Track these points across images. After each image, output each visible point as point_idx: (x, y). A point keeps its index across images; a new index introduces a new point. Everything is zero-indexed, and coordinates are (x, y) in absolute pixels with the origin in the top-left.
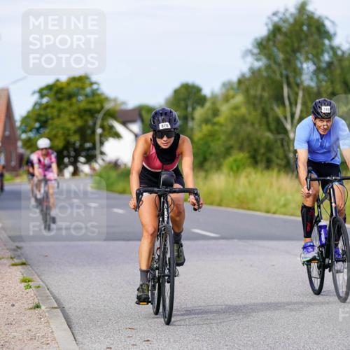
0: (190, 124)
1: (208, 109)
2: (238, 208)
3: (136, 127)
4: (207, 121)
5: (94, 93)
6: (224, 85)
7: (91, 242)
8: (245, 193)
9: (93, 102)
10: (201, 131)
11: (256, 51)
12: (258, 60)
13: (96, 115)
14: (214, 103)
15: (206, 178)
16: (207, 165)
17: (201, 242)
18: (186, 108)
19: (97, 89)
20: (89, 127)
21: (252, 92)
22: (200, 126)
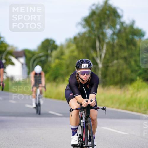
0: (50, 59)
3: (22, 60)
4: (58, 58)
6: (66, 40)
9: (1, 47)
11: (84, 23)
12: (84, 28)
14: (61, 49)
15: (57, 86)
16: (57, 80)
17: (53, 118)
18: (47, 51)
21: (80, 44)
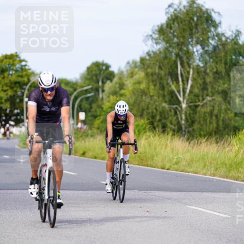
0: (101, 95)
1: (116, 83)
2: (139, 165)
5: (23, 69)
7: (18, 191)
8: (145, 152)
9: (22, 76)
10: (109, 101)
13: (25, 87)
14: (120, 79)
18: (98, 82)
19: (25, 65)
20: (18, 96)
22: (109, 97)
